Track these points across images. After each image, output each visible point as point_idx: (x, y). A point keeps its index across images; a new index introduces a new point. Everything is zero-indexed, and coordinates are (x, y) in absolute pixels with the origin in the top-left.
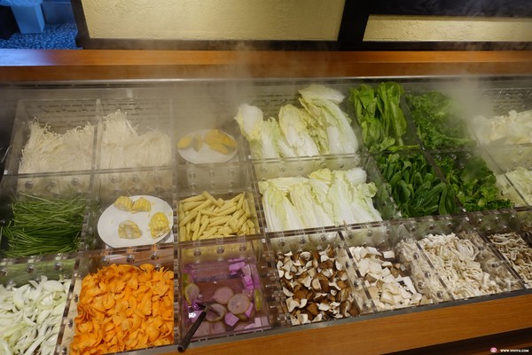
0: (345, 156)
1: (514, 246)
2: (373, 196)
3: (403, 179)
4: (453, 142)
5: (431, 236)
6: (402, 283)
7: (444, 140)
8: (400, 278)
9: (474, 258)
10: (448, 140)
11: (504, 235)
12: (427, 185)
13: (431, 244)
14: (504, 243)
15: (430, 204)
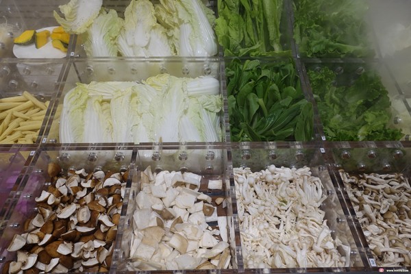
0: (193, 60)
1: (392, 193)
2: (218, 111)
3: (254, 90)
4: (339, 50)
5: (273, 167)
6: (214, 225)
7: (328, 46)
8: (214, 217)
9: (320, 204)
10: (332, 46)
11: (384, 176)
12: (286, 102)
13: (270, 178)
14: (379, 187)
15: (283, 127)
